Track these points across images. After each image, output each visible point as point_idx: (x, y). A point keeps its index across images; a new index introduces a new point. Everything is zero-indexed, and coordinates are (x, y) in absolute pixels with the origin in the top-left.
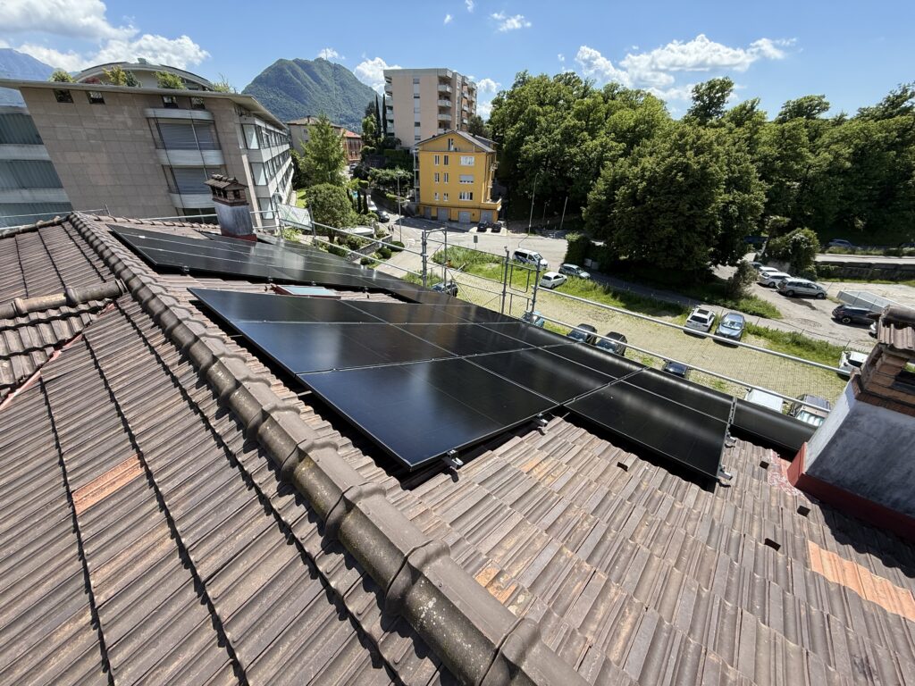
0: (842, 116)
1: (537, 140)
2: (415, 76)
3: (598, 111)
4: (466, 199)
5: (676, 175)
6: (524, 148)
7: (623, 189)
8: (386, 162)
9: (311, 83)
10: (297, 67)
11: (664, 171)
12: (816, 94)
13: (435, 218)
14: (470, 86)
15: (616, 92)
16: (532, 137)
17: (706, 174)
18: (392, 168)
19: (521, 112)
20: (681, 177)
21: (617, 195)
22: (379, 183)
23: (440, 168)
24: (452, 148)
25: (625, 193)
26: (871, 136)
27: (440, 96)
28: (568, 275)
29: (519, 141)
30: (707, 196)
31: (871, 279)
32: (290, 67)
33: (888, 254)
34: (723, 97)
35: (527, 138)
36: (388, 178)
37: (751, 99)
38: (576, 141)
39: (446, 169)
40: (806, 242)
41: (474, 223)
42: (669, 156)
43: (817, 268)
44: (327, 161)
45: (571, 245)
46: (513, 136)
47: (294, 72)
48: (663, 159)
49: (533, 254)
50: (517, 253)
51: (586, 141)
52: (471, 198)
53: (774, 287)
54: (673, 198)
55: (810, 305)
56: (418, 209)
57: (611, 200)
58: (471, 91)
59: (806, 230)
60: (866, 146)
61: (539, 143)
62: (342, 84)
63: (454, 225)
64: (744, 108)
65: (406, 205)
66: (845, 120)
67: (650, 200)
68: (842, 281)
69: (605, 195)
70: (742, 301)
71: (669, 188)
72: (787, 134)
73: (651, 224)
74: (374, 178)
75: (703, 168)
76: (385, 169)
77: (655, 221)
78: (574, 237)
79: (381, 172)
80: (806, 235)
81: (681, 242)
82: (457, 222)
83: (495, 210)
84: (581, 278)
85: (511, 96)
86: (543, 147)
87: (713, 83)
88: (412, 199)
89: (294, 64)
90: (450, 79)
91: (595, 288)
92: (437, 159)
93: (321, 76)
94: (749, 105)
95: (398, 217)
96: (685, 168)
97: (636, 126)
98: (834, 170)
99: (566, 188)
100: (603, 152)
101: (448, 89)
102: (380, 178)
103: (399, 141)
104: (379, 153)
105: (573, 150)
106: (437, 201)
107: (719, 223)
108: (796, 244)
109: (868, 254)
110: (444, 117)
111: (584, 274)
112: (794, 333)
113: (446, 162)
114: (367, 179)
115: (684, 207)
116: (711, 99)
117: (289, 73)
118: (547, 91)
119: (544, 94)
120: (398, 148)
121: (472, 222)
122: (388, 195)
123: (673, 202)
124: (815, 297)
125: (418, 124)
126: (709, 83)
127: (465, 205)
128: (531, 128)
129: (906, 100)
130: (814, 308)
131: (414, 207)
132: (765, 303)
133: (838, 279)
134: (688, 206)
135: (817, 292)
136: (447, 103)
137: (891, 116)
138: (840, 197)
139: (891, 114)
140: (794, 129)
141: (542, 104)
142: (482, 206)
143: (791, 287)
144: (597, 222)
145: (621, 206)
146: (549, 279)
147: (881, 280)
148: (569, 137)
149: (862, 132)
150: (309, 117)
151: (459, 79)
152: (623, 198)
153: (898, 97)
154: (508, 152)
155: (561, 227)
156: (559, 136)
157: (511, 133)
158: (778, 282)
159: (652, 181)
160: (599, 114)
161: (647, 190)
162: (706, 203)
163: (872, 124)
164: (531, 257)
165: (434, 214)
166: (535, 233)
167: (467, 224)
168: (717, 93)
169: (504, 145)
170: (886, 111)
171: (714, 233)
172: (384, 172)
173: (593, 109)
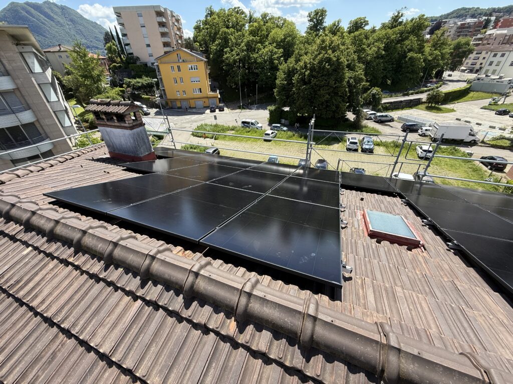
0: (374, 27)
1: (232, 50)
2: (139, 11)
3: (262, 31)
4: (198, 93)
5: (325, 64)
6: (225, 56)
7: (296, 76)
8: (133, 73)
9: (45, 20)
10: (29, 8)
11: (319, 63)
12: (362, 16)
13: (180, 108)
14: (176, 18)
15: (268, 18)
16: (228, 49)
17: (339, 62)
18: (140, 77)
19: (216, 34)
20: (328, 66)
21: (293, 80)
22: (134, 89)
23: (176, 73)
24: (181, 61)
25: (298, 78)
26: (390, 37)
27: (159, 25)
28: (276, 130)
29: (220, 53)
30: (341, 75)
31: (402, 108)
32: (23, 9)
33: (404, 95)
34: (323, 19)
35: (225, 50)
36: (140, 85)
37: (337, 20)
38: (254, 50)
39: (180, 74)
40: (377, 94)
41: (207, 107)
42: (319, 54)
43: (382, 106)
44: (92, 77)
45: (271, 113)
46: (216, 49)
47: (28, 12)
48: (316, 56)
49: (253, 121)
50: (243, 122)
51: (261, 49)
52: (201, 92)
53: (371, 119)
54: (326, 78)
55: (389, 125)
56: (167, 104)
57: (290, 83)
58: (178, 21)
59: (376, 88)
60: (388, 42)
61: (234, 53)
62: (71, 20)
63: (194, 110)
64: (334, 25)
65: (158, 101)
66: (375, 30)
67: (314, 81)
68: (392, 111)
69: (285, 81)
70: (364, 129)
71: (323, 72)
72: (357, 38)
73: (316, 94)
74: (129, 86)
75: (338, 59)
76: (135, 78)
77: (319, 93)
78: (272, 108)
79: (133, 81)
80: (377, 91)
81: (333, 102)
82: (195, 108)
83: (218, 97)
84: (284, 131)
85: (206, 23)
86: (238, 55)
87: (317, 11)
88: (161, 96)
89: (26, 6)
90: (163, 13)
91: (294, 135)
92: (172, 68)
93: (52, 15)
94: (337, 23)
95: (155, 110)
96: (329, 60)
97: (285, 39)
98: (378, 56)
99: (256, 79)
100: (272, 56)
101: (164, 20)
102: (134, 85)
103: (138, 58)
104: (126, 68)
105: (255, 55)
106: (179, 96)
107: (347, 89)
108: (374, 95)
109: (397, 96)
110: (166, 40)
111: (285, 129)
112: (393, 141)
113: (179, 70)
114: (123, 87)
115: (332, 82)
116: (317, 20)
117: (24, 13)
118: (229, 19)
119: (228, 21)
120: (138, 63)
121: (204, 107)
122: (143, 96)
123: (326, 80)
124: (390, 121)
125: (148, 46)
126: (315, 11)
127: (198, 96)
128: (226, 44)
129: (400, 18)
130: (391, 127)
131: (164, 102)
132: (373, 128)
133: (391, 111)
134: (334, 82)
135: (390, 118)
136: (165, 30)
137: (395, 27)
138: (383, 70)
139: (395, 25)
140: (360, 35)
141: (228, 27)
142: (209, 96)
143: (379, 118)
144: (284, 97)
145: (297, 86)
146: (268, 135)
147: (407, 108)
148: (250, 48)
149: (386, 36)
150: (59, 45)
151: (169, 13)
152: (297, 81)
153: (396, 16)
154: (214, 60)
155: (257, 103)
156: (245, 48)
157: (213, 47)
158: (373, 116)
159: (312, 69)
160: (263, 32)
161: (310, 75)
162: (342, 79)
163: (390, 31)
164: (252, 124)
165: (179, 105)
166: (245, 109)
167: (202, 108)
168: (320, 17)
169: (211, 56)
170: (393, 24)
171: (346, 95)
172: (135, 81)
173: (259, 29)
